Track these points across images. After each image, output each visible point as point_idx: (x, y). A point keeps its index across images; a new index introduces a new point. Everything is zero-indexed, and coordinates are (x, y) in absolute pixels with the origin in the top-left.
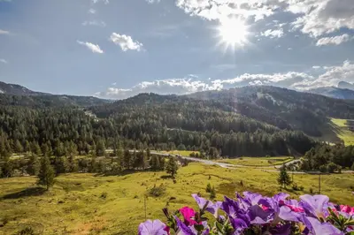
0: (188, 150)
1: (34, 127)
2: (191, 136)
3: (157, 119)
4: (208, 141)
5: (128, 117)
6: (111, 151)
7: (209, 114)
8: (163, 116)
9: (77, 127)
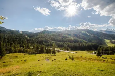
0: (59, 48)
1: (6, 40)
2: (61, 44)
3: (49, 38)
4: (66, 45)
5: (39, 38)
6: (32, 47)
7: (66, 37)
8: (51, 38)
9: (21, 40)
